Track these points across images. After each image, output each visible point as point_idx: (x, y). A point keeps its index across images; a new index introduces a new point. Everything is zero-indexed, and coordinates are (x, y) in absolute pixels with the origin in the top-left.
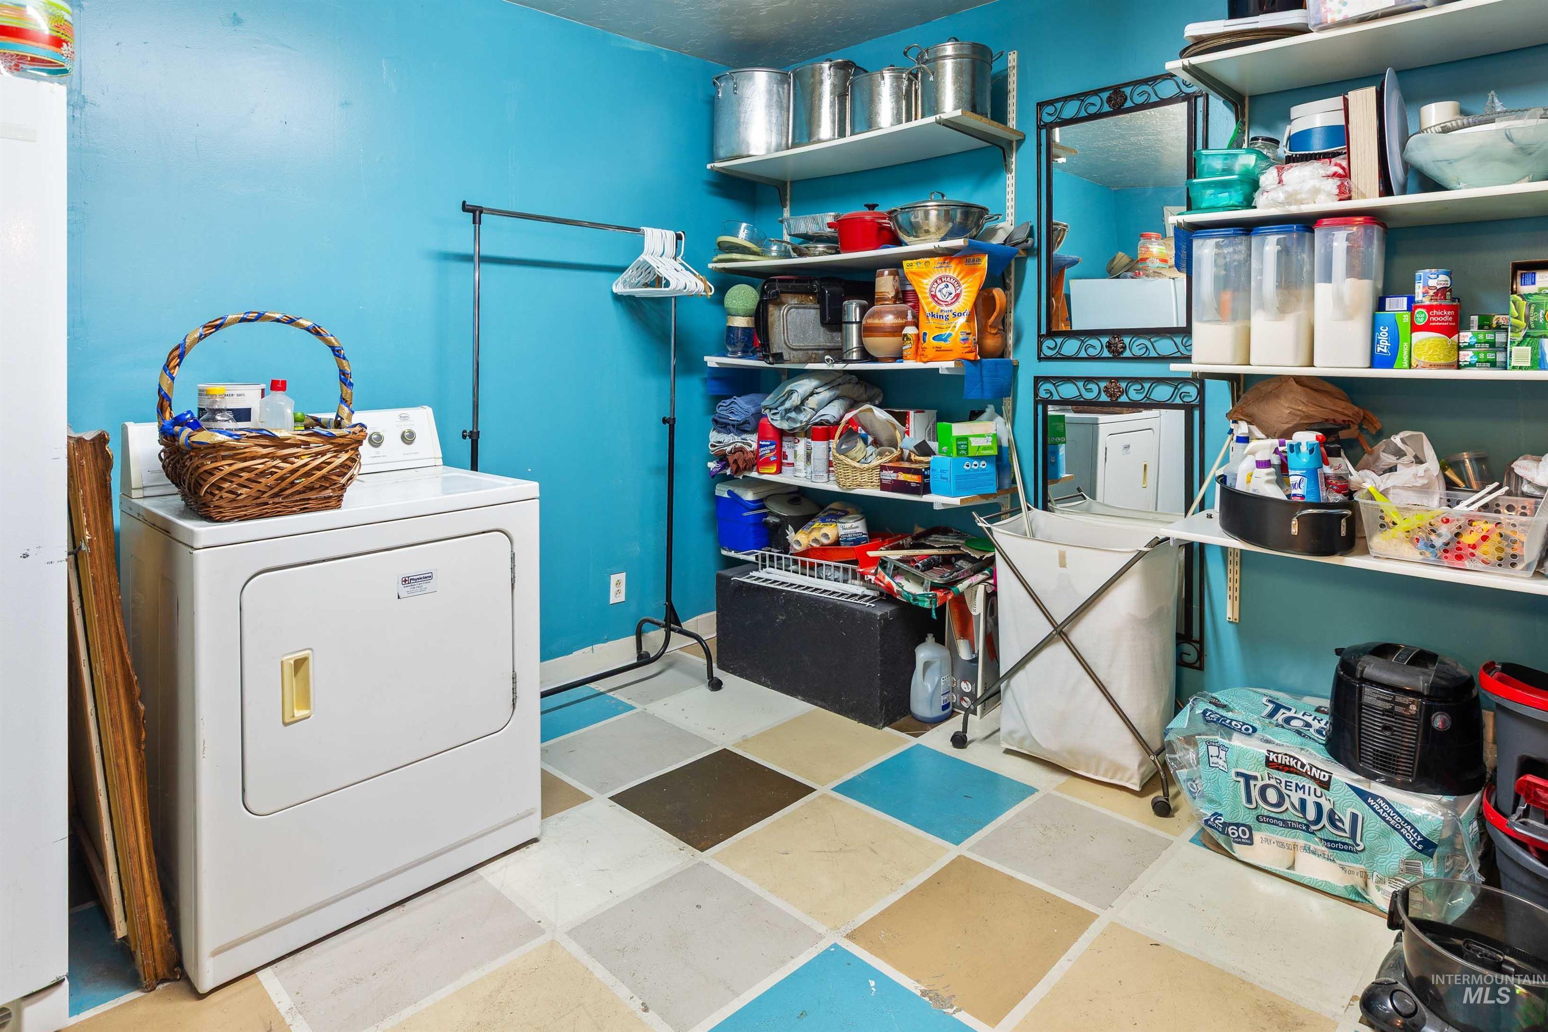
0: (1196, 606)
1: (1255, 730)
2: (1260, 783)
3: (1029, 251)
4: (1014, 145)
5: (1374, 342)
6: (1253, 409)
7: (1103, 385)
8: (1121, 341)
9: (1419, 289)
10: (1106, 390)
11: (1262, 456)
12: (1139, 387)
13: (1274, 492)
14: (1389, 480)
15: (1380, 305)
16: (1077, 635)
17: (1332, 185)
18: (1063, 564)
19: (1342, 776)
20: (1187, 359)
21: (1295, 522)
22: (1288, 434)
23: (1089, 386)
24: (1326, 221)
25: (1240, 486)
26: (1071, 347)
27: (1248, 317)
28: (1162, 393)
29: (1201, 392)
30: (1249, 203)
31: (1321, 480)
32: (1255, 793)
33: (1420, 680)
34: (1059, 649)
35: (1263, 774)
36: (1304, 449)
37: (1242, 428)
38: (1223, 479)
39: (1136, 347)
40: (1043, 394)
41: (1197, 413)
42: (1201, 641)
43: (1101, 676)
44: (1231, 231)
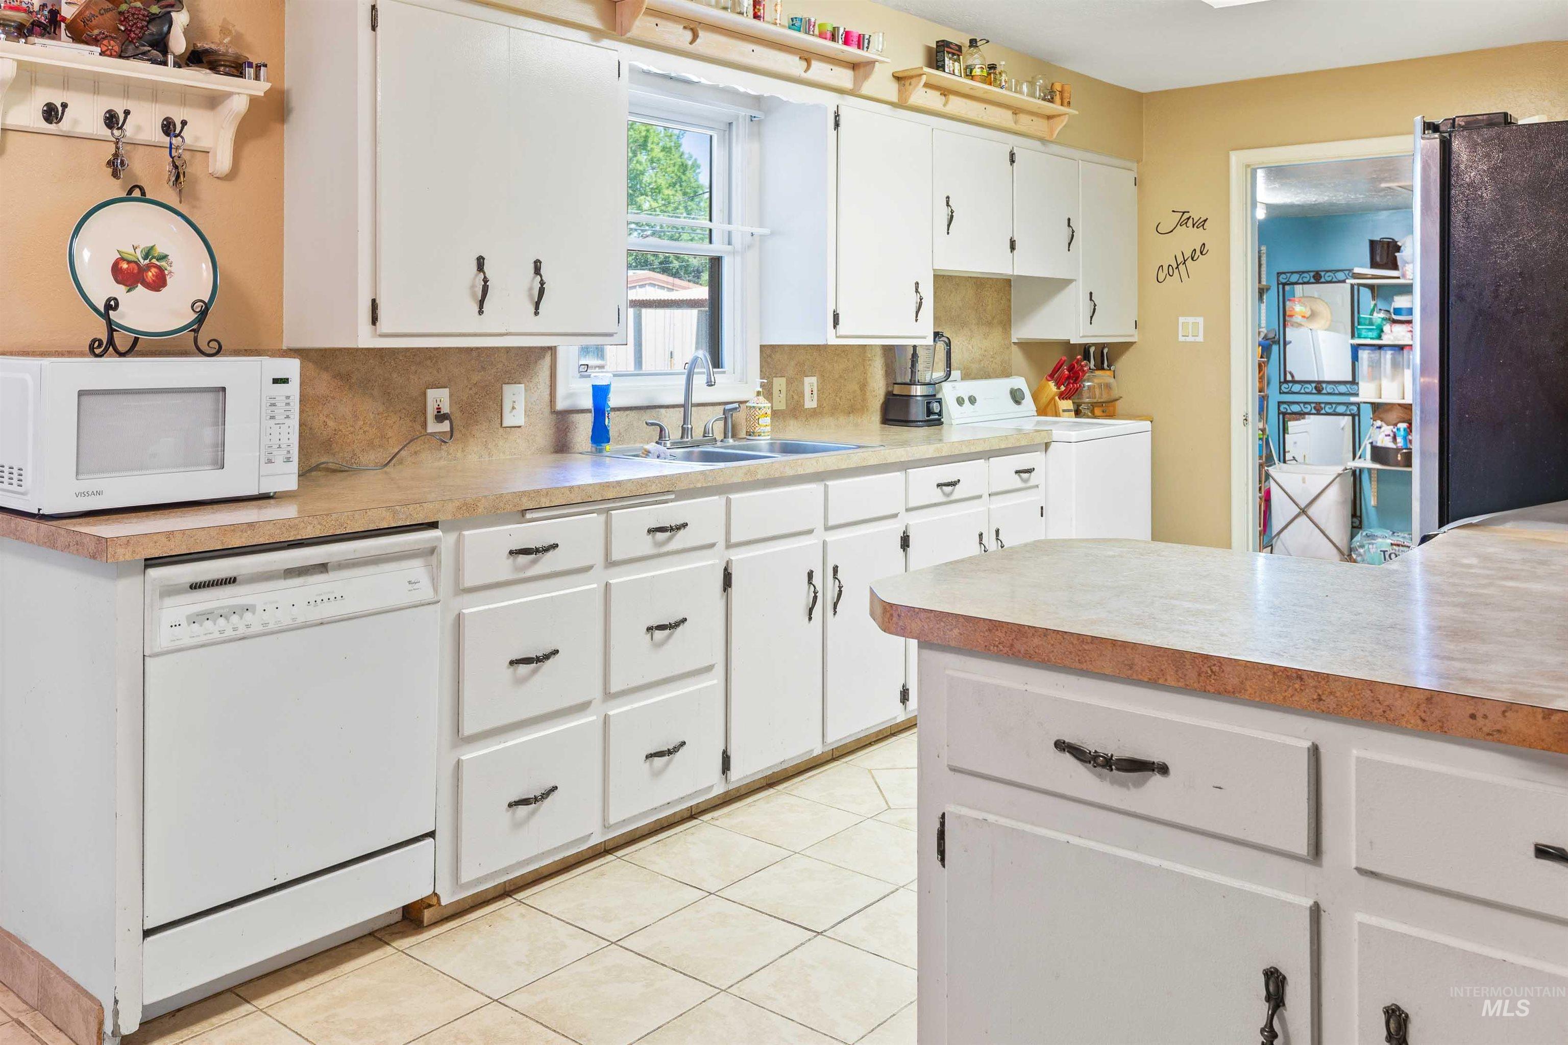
0: (1358, 502)
1: (1386, 537)
2: (1389, 553)
3: (1274, 342)
4: (1265, 291)
6: (1382, 416)
7: (1313, 405)
8: (1322, 386)
10: (1315, 408)
11: (1387, 433)
12: (1330, 406)
13: (1391, 445)
16: (1311, 511)
17: (1408, 335)
18: (1304, 482)
20: (1357, 395)
21: (1399, 455)
22: (1396, 425)
23: (1306, 406)
24: (1408, 347)
25: (1379, 444)
26: (1296, 388)
27: (1380, 379)
28: (1341, 409)
29: (1359, 409)
30: (1379, 337)
31: (1408, 441)
32: (1387, 557)
34: (1303, 518)
35: (1390, 550)
36: (1402, 430)
37: (1379, 423)
38: (1371, 443)
39: (1329, 388)
40: (1282, 409)
41: (1357, 418)
42: (1361, 517)
43: (1322, 527)
44: (1373, 348)
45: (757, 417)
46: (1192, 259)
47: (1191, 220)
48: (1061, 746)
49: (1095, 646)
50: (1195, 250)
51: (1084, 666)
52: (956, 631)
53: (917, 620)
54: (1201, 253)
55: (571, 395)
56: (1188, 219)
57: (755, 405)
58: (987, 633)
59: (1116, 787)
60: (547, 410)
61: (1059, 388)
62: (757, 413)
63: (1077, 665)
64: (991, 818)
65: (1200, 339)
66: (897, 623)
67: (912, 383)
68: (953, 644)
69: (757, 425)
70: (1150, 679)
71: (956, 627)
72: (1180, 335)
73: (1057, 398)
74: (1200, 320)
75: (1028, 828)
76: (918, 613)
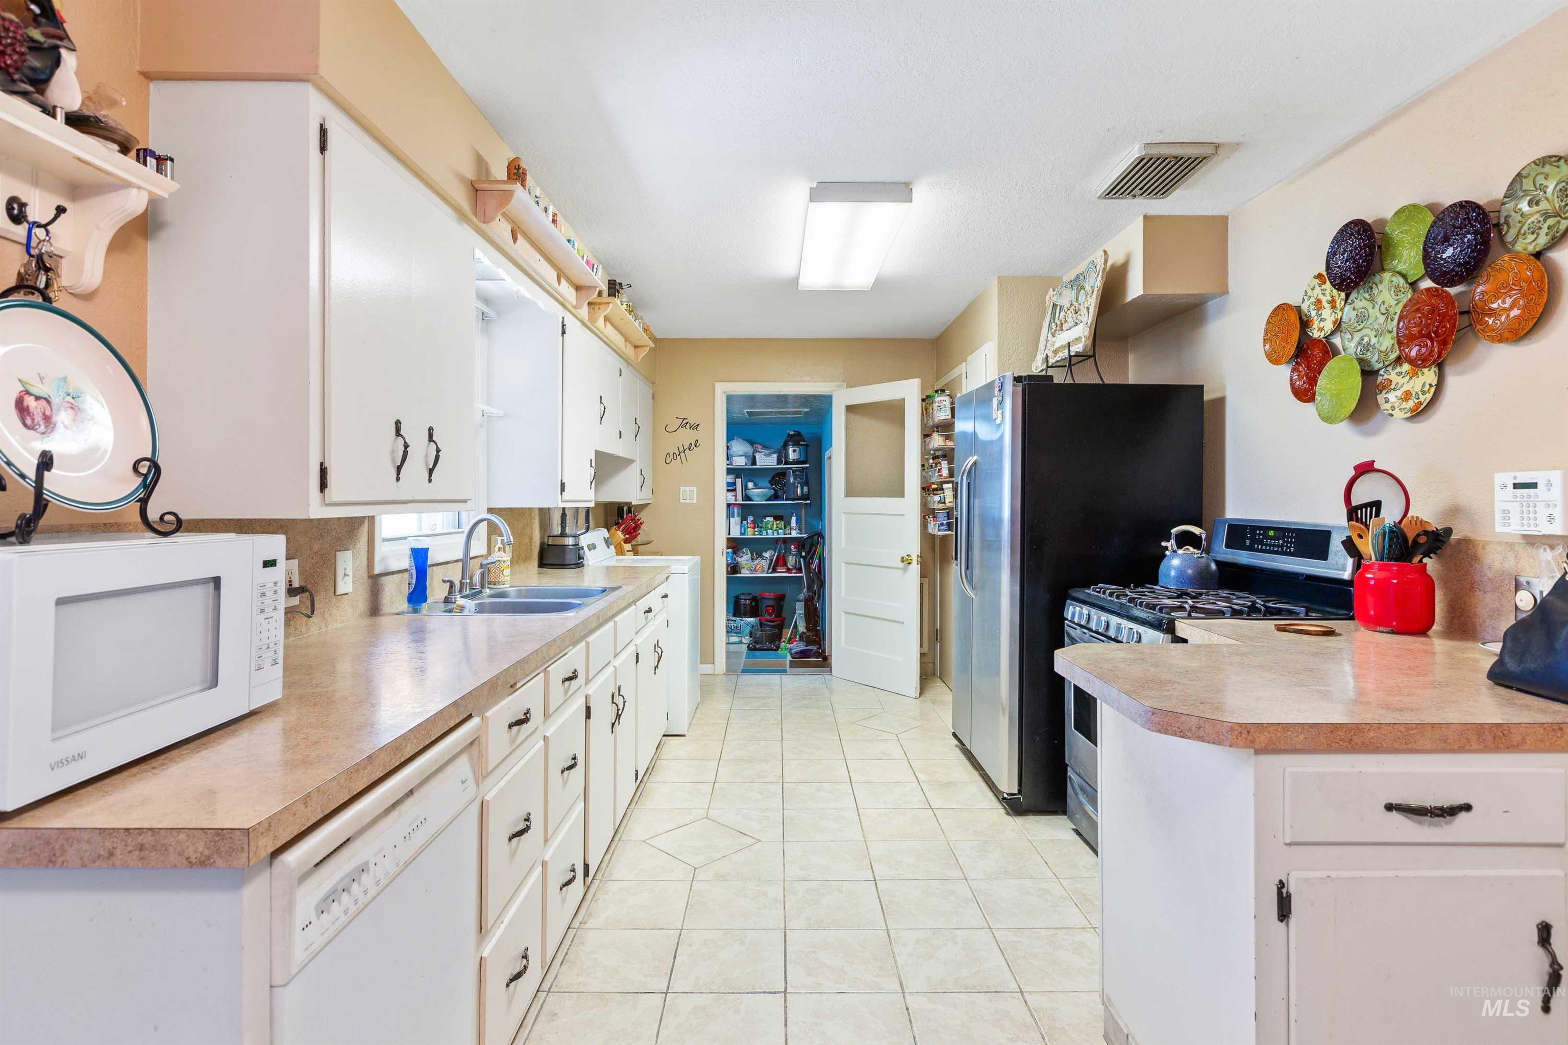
5: (741, 530)
9: (749, 520)
14: (742, 559)
15: (742, 523)
17: (734, 498)
19: (738, 619)
33: (750, 597)
45: (502, 569)
46: (689, 449)
47: (688, 424)
48: (1389, 807)
49: (1418, 730)
50: (691, 444)
51: (1410, 746)
52: (1302, 737)
53: (1266, 733)
54: (695, 446)
55: (383, 559)
56: (687, 423)
57: (500, 559)
58: (1329, 734)
59: (1432, 828)
60: (365, 575)
61: (625, 536)
62: (502, 566)
63: (1405, 746)
64: (1333, 874)
65: (695, 501)
66: (1247, 738)
67: (563, 535)
68: (1299, 747)
69: (501, 575)
70: (1459, 747)
71: (1301, 733)
72: (681, 499)
73: (622, 542)
74: (695, 489)
75: (1362, 874)
76: (1266, 727)
